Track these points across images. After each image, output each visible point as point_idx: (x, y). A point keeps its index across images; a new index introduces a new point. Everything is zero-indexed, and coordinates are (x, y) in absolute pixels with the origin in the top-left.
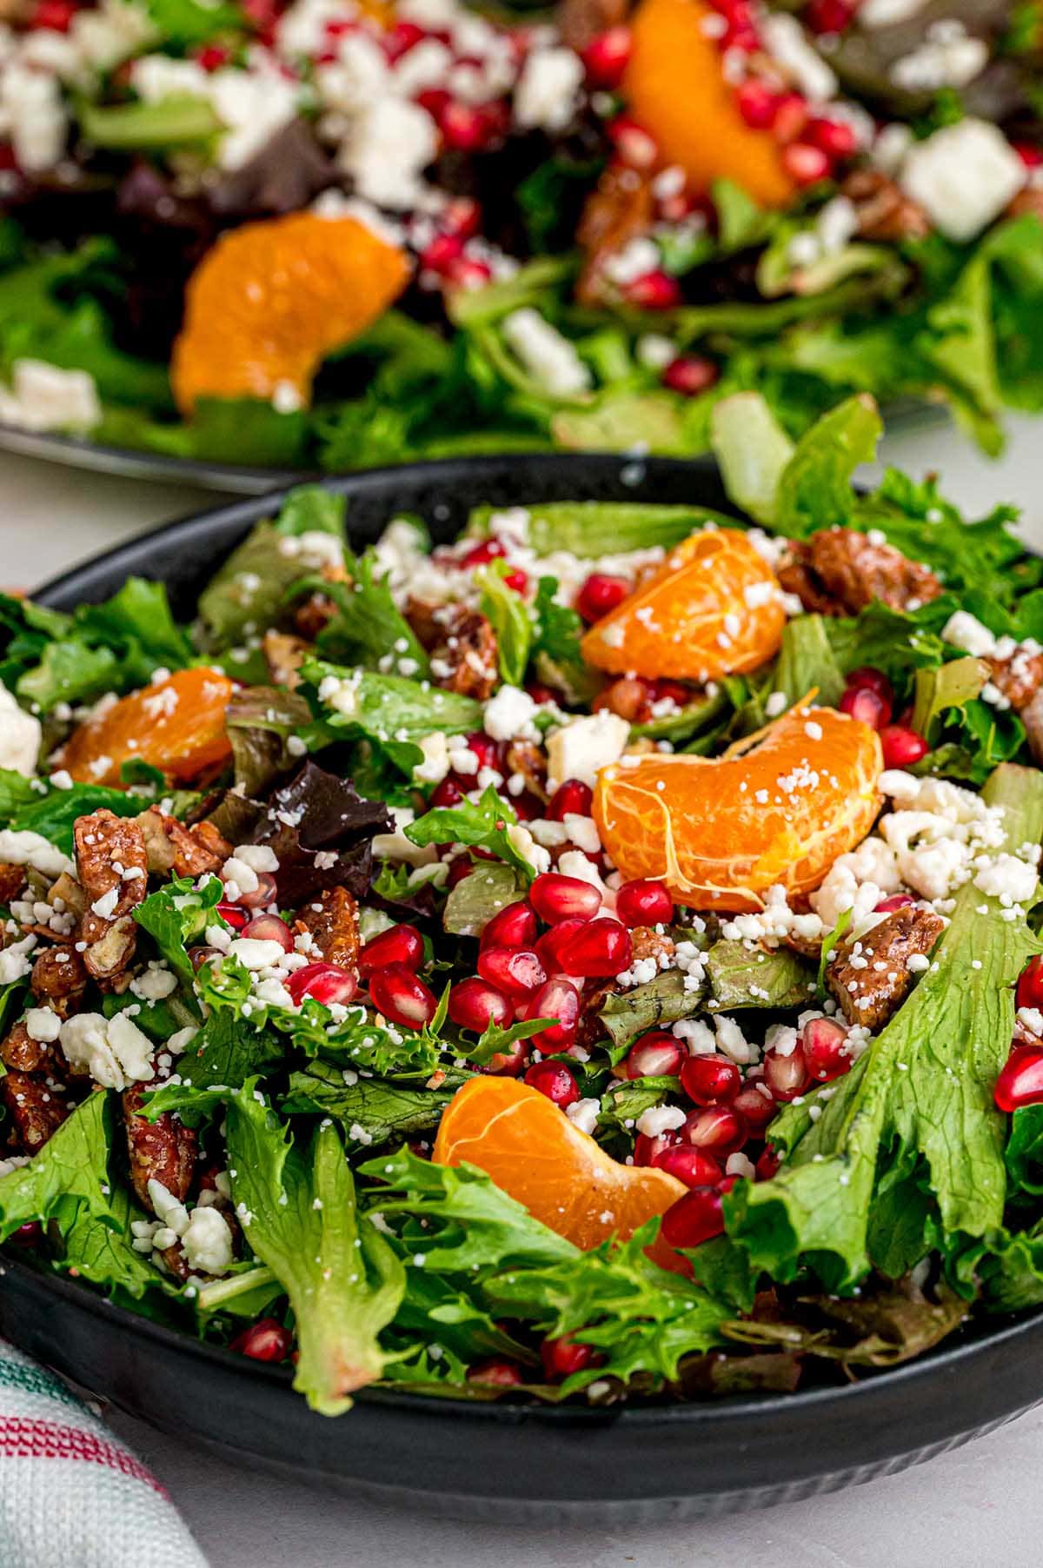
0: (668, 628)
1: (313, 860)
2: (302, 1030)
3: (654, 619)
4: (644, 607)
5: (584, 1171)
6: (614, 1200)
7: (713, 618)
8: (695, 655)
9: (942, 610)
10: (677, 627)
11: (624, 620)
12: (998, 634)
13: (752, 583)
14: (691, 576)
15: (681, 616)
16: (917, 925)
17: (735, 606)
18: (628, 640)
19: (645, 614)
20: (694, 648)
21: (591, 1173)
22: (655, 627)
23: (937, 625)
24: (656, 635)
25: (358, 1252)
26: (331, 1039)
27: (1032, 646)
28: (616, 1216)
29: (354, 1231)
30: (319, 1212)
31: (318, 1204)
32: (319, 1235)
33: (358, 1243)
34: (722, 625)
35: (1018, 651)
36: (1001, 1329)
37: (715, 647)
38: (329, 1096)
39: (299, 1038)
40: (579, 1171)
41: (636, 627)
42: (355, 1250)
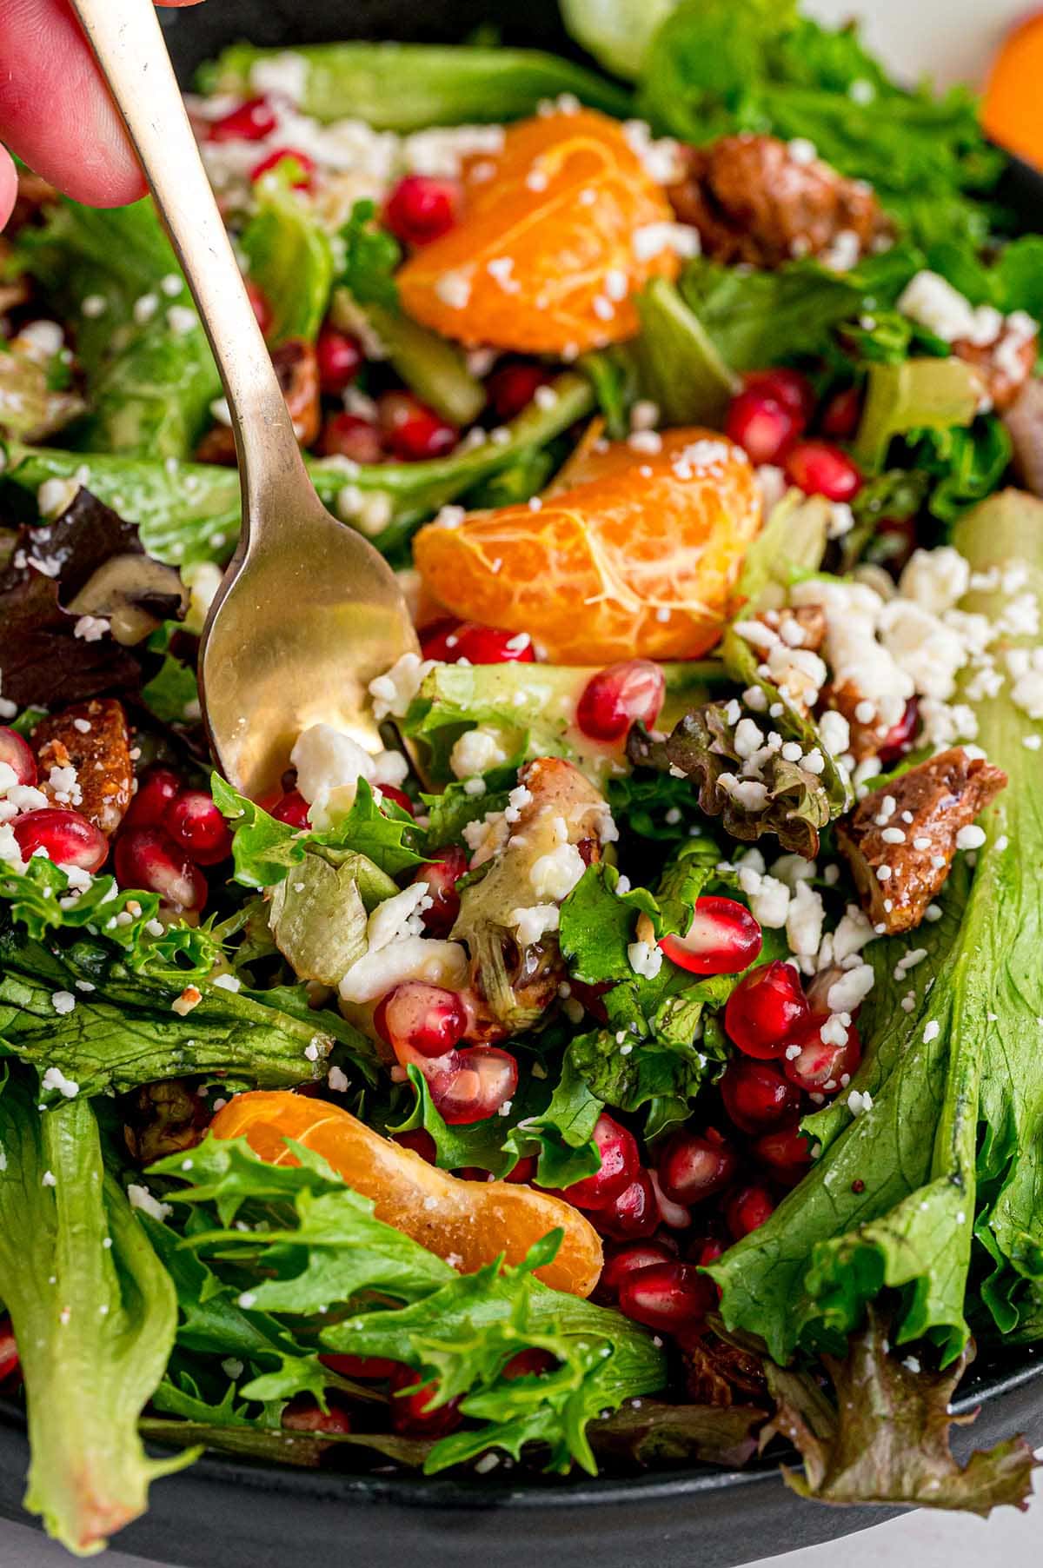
0: (531, 289)
1: (74, 627)
2: (29, 900)
3: (514, 275)
4: (499, 256)
5: (411, 1205)
6: (459, 1238)
7: (590, 278)
8: (562, 326)
9: (898, 269)
10: (542, 286)
11: (470, 269)
12: (976, 301)
13: (644, 224)
14: (563, 214)
15: (550, 274)
16: (974, 782)
17: (619, 260)
18: (473, 299)
19: (501, 269)
20: (563, 318)
21: (421, 1206)
22: (512, 287)
23: (894, 291)
24: (513, 299)
25: (109, 1256)
26: (67, 915)
27: (1023, 325)
28: (465, 1259)
29: (102, 1222)
30: (51, 1190)
31: (50, 1178)
32: (54, 1231)
33: (108, 1242)
34: (601, 287)
35: (1004, 332)
36: (1014, 1372)
37: (591, 314)
38: (33, 1030)
39: (21, 910)
40: (403, 1208)
41: (484, 285)
42: (104, 1250)
